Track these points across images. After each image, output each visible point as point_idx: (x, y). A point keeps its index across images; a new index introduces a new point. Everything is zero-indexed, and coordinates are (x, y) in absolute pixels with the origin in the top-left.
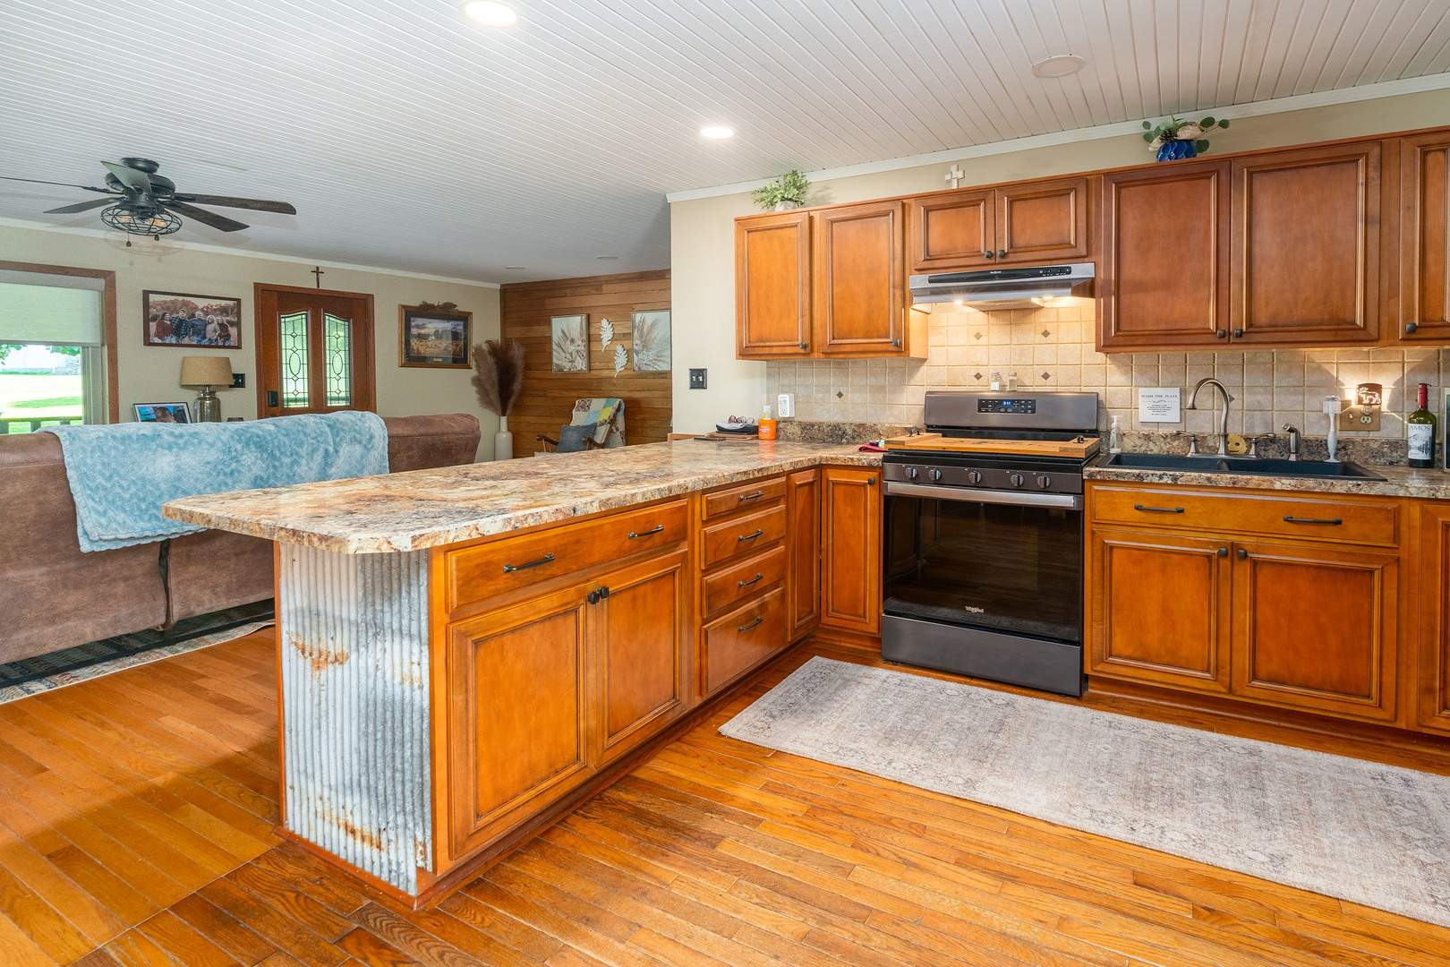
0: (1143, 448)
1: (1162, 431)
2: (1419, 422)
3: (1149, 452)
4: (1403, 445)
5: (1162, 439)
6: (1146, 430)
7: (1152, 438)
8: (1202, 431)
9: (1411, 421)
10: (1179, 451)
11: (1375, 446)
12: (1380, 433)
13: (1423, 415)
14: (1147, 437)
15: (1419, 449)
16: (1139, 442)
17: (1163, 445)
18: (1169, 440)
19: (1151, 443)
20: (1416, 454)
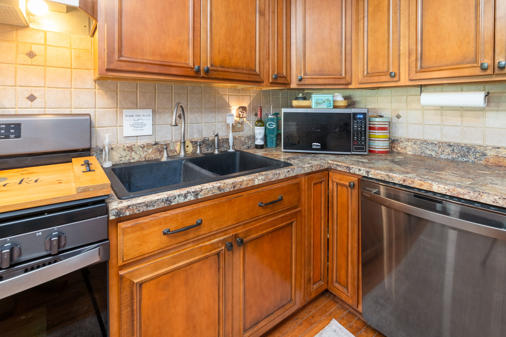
0: (127, 158)
1: (141, 142)
2: (260, 126)
3: (132, 161)
4: (253, 138)
5: (141, 149)
6: (128, 143)
7: (134, 149)
8: (165, 140)
9: (256, 126)
10: (153, 156)
11: (243, 139)
12: (243, 132)
13: (261, 122)
14: (130, 149)
15: (261, 139)
16: (124, 154)
17: (142, 153)
18: (145, 149)
19: (133, 153)
20: (259, 142)
